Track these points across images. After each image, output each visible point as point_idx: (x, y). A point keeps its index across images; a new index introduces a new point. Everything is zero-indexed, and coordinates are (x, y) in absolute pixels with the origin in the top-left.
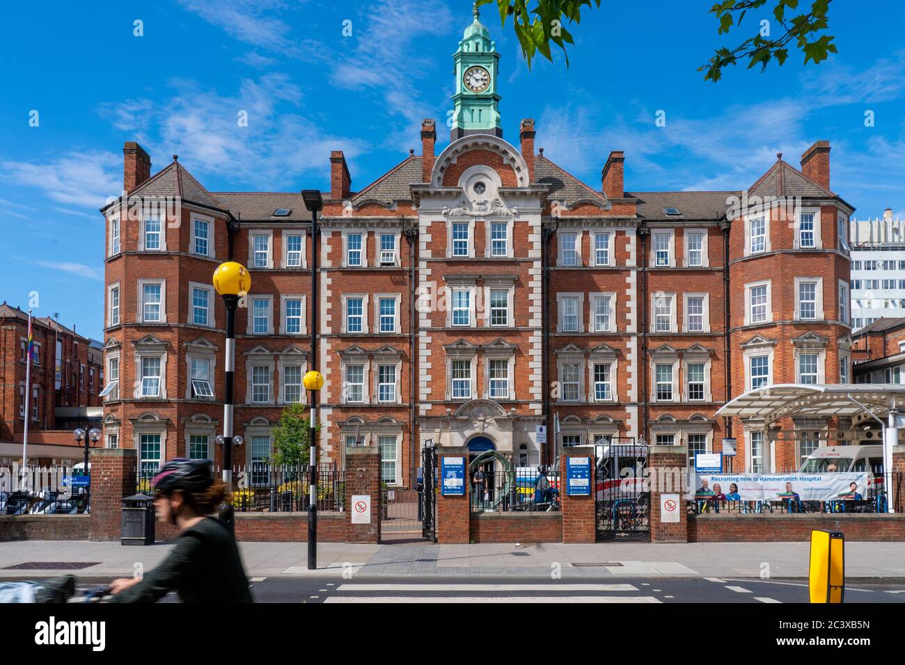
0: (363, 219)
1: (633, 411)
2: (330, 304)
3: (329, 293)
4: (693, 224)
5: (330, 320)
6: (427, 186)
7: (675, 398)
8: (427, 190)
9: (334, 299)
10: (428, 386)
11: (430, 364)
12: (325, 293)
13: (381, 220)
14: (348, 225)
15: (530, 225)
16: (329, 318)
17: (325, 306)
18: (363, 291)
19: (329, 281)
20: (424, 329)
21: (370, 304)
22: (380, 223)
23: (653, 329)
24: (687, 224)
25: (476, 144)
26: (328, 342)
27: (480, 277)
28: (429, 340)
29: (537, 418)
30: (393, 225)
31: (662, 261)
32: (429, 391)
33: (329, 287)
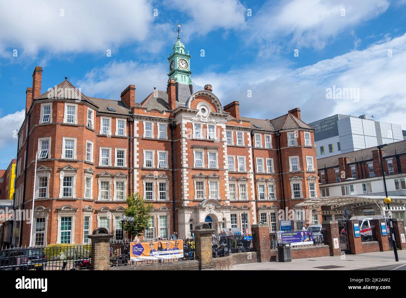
0: (153, 117)
1: (254, 203)
2: (138, 154)
3: (138, 149)
4: (267, 132)
5: (138, 161)
6: (187, 108)
7: (266, 199)
8: (186, 109)
9: (140, 152)
10: (188, 193)
11: (188, 183)
12: (136, 149)
13: (161, 118)
14: (147, 119)
15: (222, 128)
16: (138, 160)
17: (136, 154)
18: (153, 149)
19: (138, 143)
20: (185, 168)
21: (156, 155)
22: (160, 120)
23: (257, 171)
24: (265, 132)
25: (203, 94)
26: (137, 171)
27: (206, 147)
28: (187, 173)
29: (229, 207)
30: (165, 121)
31: (258, 145)
32: (188, 195)
33: (138, 146)
